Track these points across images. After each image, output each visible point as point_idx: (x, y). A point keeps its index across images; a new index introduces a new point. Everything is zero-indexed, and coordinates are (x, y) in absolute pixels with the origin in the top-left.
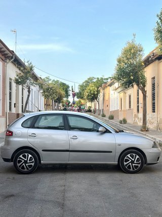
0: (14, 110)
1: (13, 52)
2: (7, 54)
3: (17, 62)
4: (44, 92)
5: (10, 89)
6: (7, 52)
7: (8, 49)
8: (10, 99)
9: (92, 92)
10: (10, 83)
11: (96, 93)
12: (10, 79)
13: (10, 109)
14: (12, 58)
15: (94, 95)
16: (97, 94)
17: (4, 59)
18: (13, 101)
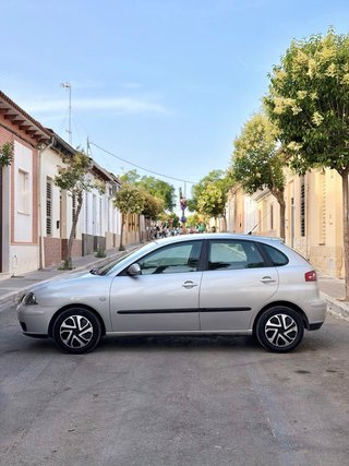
0: (56, 233)
1: (52, 131)
2: (40, 136)
3: (62, 149)
4: (118, 200)
5: (49, 195)
6: (40, 132)
7: (41, 128)
8: (49, 213)
9: (213, 200)
10: (49, 186)
11: (220, 201)
12: (48, 178)
13: (49, 232)
14: (50, 142)
15: (217, 205)
16: (223, 203)
17: (35, 143)
18: (55, 217)
